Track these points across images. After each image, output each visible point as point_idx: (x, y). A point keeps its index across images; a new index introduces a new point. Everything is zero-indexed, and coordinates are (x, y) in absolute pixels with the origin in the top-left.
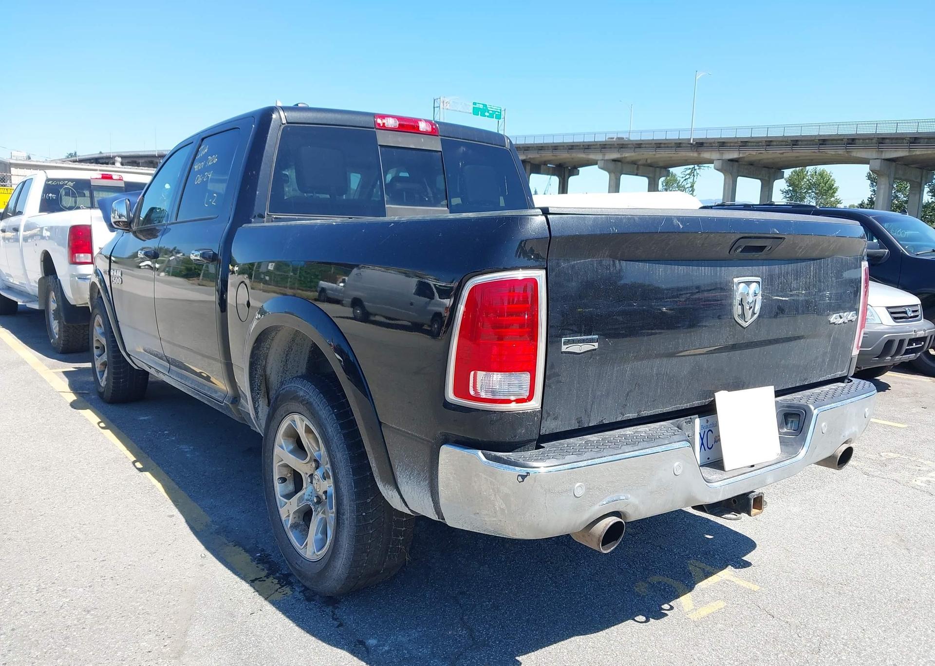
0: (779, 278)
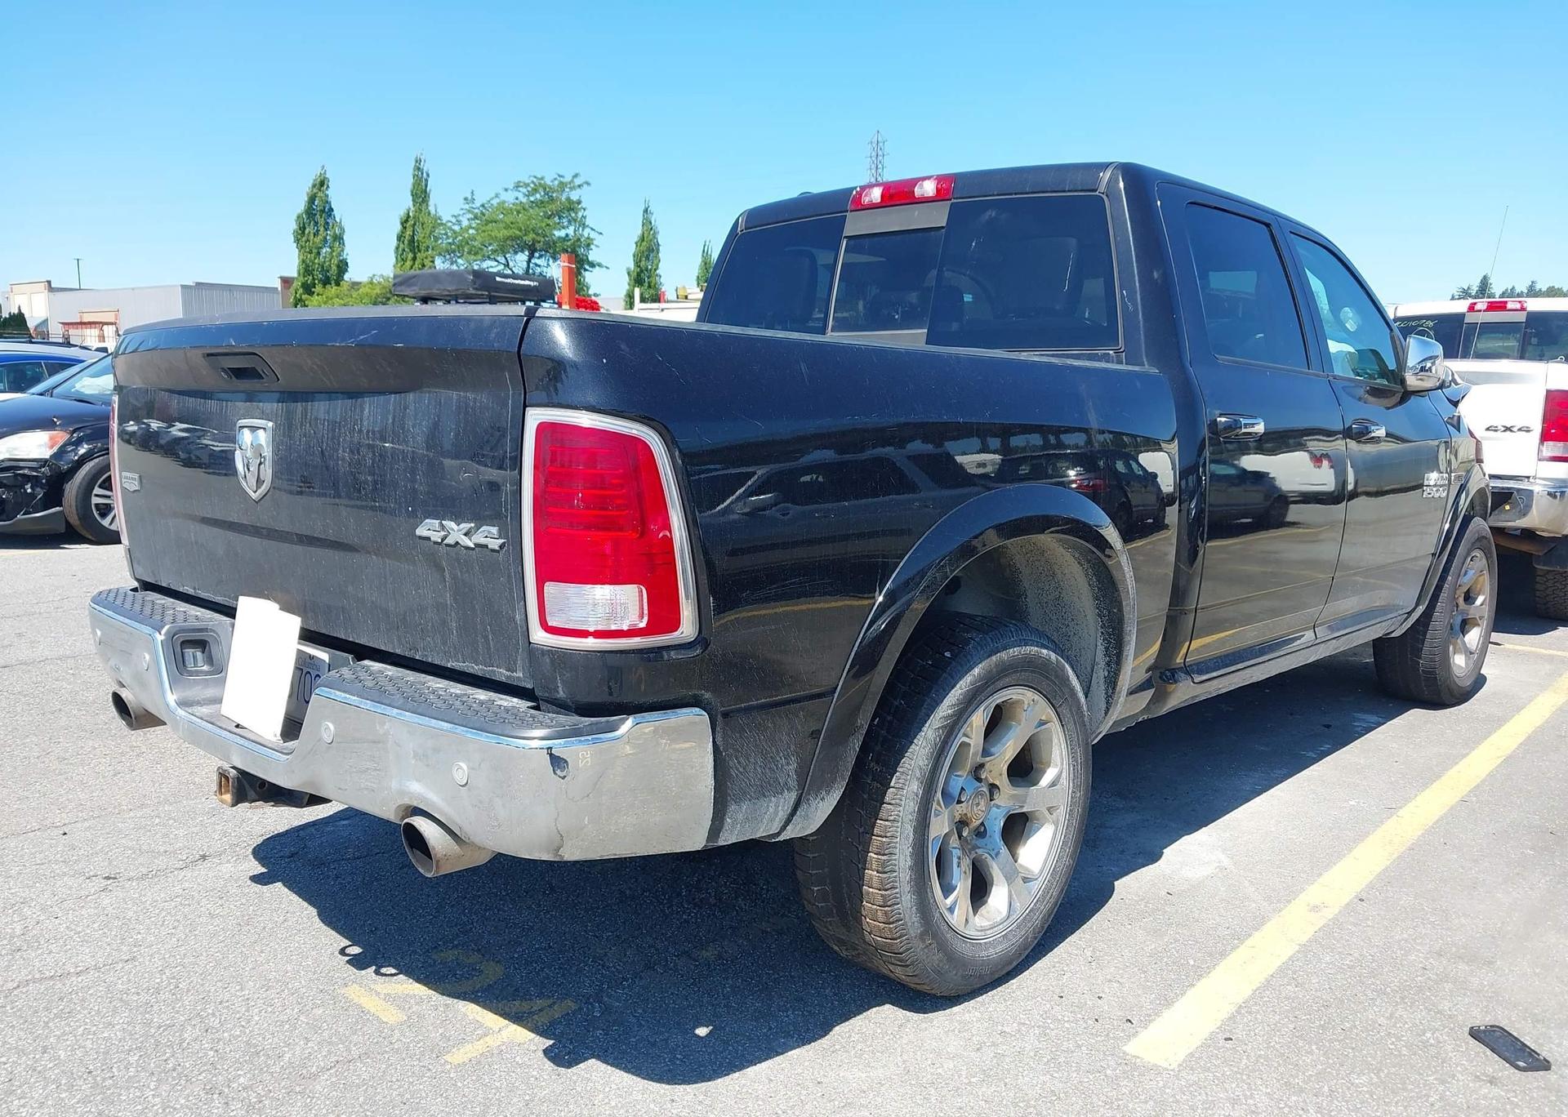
0: (302, 425)
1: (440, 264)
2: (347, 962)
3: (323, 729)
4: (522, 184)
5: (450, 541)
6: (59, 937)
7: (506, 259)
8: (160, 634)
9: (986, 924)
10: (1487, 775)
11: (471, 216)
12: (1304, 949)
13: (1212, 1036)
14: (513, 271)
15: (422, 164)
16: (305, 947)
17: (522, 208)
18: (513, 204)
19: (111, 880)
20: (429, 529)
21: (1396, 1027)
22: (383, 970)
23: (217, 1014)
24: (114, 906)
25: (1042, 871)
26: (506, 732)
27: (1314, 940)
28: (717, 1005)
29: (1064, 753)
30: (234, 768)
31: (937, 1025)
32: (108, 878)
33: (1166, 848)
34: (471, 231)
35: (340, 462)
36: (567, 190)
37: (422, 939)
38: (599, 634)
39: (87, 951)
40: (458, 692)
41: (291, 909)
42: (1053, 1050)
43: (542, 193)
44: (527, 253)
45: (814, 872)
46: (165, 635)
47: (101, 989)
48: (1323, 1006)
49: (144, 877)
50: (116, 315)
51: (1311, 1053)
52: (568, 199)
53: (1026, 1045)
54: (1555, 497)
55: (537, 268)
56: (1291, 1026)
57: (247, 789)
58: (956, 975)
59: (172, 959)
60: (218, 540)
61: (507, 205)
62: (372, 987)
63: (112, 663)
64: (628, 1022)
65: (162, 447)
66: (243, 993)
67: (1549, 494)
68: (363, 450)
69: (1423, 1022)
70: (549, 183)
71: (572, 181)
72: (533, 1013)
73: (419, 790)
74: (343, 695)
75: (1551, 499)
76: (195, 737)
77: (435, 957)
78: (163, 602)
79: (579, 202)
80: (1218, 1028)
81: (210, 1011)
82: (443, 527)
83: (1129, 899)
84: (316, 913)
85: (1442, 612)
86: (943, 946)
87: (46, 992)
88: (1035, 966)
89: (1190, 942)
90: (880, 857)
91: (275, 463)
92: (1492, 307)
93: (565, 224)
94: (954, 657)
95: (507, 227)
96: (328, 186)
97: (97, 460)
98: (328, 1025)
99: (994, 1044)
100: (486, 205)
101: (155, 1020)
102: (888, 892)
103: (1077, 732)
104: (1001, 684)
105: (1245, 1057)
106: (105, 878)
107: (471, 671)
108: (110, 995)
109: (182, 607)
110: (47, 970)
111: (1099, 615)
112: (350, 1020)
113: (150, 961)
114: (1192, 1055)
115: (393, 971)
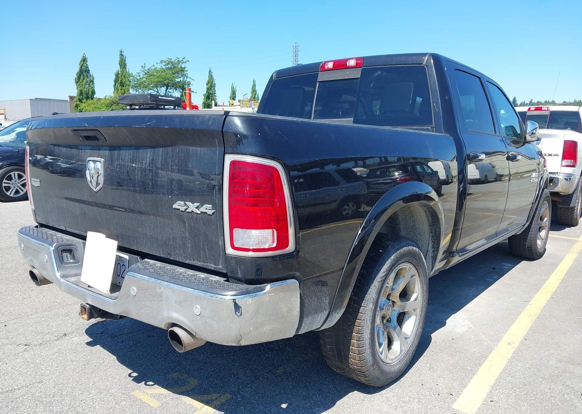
1: (132, 92)
2: (132, 380)
3: (131, 290)
4: (163, 61)
5: (189, 210)
6: (8, 372)
7: (157, 89)
8: (52, 247)
9: (393, 357)
10: (557, 287)
11: (144, 73)
12: (510, 361)
13: (485, 400)
14: (160, 94)
15: (123, 53)
16: (114, 374)
17: (163, 71)
18: (160, 69)
19: (28, 346)
20: (179, 205)
21: (553, 393)
22: (148, 383)
23: (81, 406)
24: (30, 358)
25: (411, 334)
26: (219, 293)
27: (513, 357)
28: (288, 394)
29: (420, 287)
30: (87, 304)
31: (377, 399)
32: (26, 345)
33: (447, 320)
34: (144, 79)
35: (136, 176)
36: (181, 63)
37: (162, 369)
38: (254, 250)
39: (21, 378)
40: (191, 274)
41: (105, 357)
42: (425, 408)
43: (171, 65)
44: (165, 87)
45: (328, 340)
46: (54, 247)
47: (29, 396)
48: (524, 385)
49: (41, 344)
50: (4, 111)
51: (524, 405)
52: (181, 67)
53: (414, 407)
54: (567, 180)
55: (169, 93)
56: (514, 394)
57: (93, 313)
58: (383, 379)
59: (58, 381)
60: (77, 208)
61: (157, 69)
62: (145, 391)
63: (29, 258)
64: (253, 403)
65: (42, 166)
66: (90, 396)
67: (565, 179)
68: (147, 172)
69: (563, 390)
70: (173, 61)
71: (182, 60)
72: (213, 400)
73: (176, 316)
74: (141, 275)
75: (566, 181)
76: (69, 290)
77: (168, 376)
78: (51, 232)
79: (185, 68)
80: (486, 397)
81: (78, 405)
82: (185, 205)
83: (438, 342)
84: (116, 358)
85: (535, 225)
86: (380, 368)
87: (5, 399)
88: (409, 372)
89: (466, 360)
90: (358, 335)
91: (105, 176)
92: (537, 109)
93: (180, 76)
94: (383, 253)
95: (158, 77)
96: (87, 61)
97: (4, 169)
98: (129, 409)
99: (401, 407)
100: (150, 69)
101: (55, 409)
102: (361, 349)
103: (424, 279)
104: (400, 262)
105: (500, 409)
106: (25, 345)
107: (197, 265)
108: (34, 399)
109: (60, 235)
110: (5, 388)
111: (431, 232)
112: (137, 407)
113: (49, 382)
114: (479, 409)
115: (152, 383)
